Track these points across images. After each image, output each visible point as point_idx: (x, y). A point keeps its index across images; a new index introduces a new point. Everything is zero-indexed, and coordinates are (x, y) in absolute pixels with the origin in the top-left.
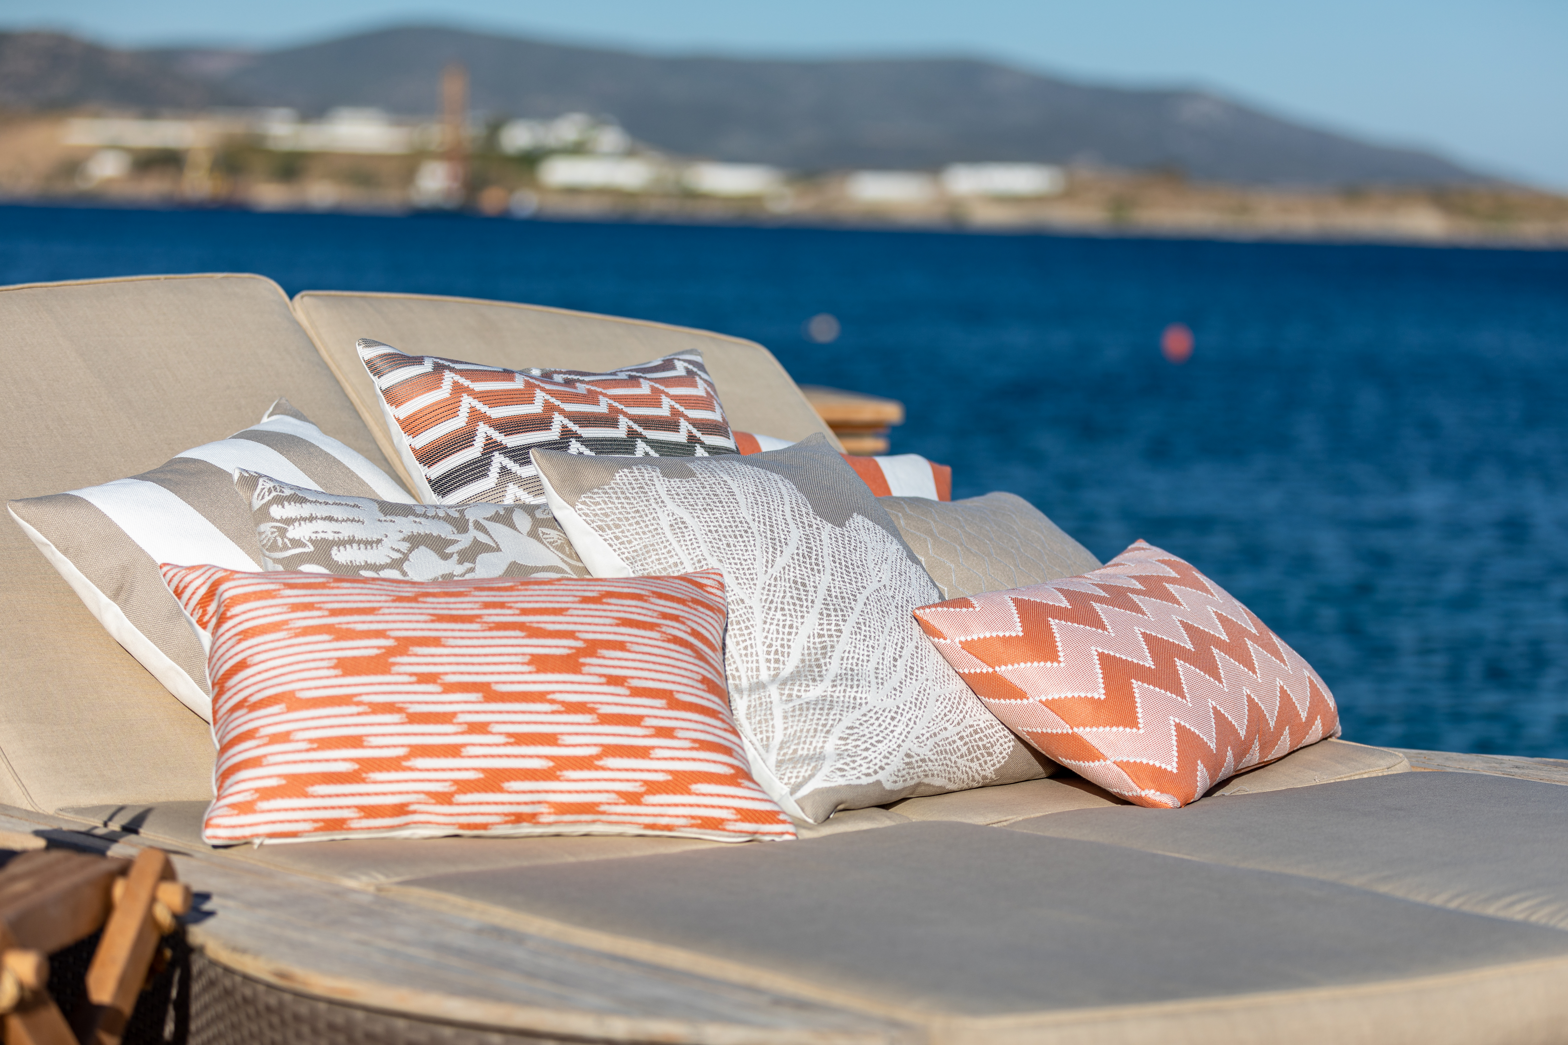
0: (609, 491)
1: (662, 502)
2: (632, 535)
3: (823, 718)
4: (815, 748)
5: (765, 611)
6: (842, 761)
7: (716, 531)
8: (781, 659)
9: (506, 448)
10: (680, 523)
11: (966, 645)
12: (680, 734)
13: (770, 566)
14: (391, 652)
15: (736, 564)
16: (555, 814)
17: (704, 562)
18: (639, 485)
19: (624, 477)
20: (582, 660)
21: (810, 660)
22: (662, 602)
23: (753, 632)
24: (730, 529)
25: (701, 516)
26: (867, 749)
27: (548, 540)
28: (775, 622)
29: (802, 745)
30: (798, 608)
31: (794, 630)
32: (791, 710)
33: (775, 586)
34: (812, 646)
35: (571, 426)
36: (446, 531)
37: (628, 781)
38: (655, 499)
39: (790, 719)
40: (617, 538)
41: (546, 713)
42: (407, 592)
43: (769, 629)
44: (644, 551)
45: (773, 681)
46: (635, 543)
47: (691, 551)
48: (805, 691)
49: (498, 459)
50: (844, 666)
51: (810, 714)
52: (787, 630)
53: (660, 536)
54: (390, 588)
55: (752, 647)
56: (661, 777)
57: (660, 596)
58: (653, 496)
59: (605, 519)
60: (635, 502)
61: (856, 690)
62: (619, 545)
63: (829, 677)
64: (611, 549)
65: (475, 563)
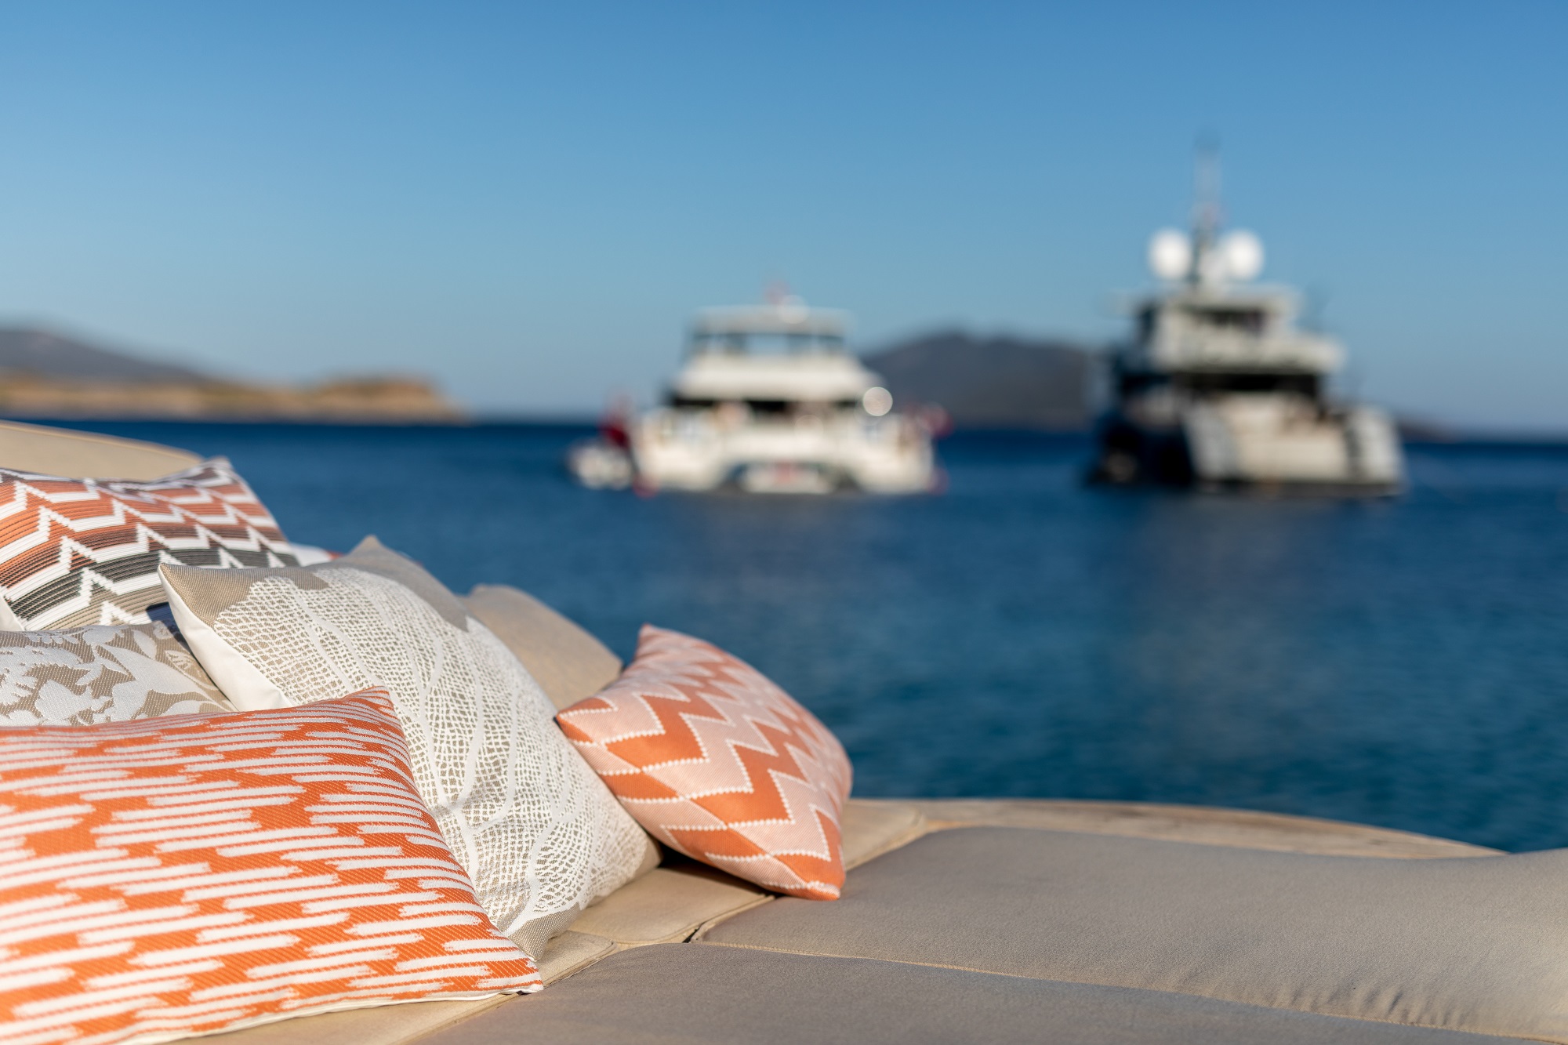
0: (247, 607)
1: (307, 616)
2: (281, 654)
3: (517, 841)
4: (516, 875)
5: (433, 728)
6: (547, 887)
7: (368, 645)
8: (457, 778)
9: (95, 563)
10: (330, 638)
11: (613, 747)
12: (424, 885)
13: (427, 679)
14: (90, 820)
15: (395, 679)
16: (301, 997)
17: (363, 680)
18: (278, 599)
19: (260, 591)
20: (307, 809)
21: (486, 778)
22: (360, 731)
23: (425, 752)
24: (380, 642)
25: (349, 629)
26: (565, 871)
27: (179, 664)
28: (445, 739)
29: (501, 873)
30: (463, 722)
31: (464, 747)
32: (482, 835)
33: (437, 700)
34: (484, 762)
35: (159, 538)
36: (71, 661)
37: (380, 948)
38: (299, 613)
39: (484, 845)
40: (265, 658)
41: (283, 878)
42: (85, 742)
43: (441, 748)
44: (297, 670)
45: (454, 804)
46: (285, 662)
47: (348, 669)
48: (491, 812)
49: (89, 577)
50: (520, 781)
51: (503, 838)
52: (458, 747)
53: (312, 654)
54: (65, 739)
55: (426, 769)
56: (412, 939)
57: (357, 723)
58: (295, 609)
59: (249, 638)
60: (278, 618)
61: (539, 806)
62: (267, 666)
63: (510, 796)
64: (258, 670)
65: (111, 696)
